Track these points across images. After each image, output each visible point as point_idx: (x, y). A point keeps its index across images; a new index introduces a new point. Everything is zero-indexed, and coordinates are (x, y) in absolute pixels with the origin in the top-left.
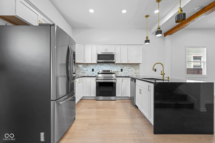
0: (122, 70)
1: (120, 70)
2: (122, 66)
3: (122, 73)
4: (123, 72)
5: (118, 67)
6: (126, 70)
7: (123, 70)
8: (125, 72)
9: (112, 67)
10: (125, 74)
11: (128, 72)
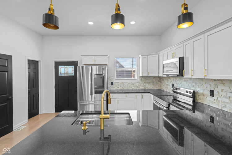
0: (212, 93)
1: (209, 93)
2: (213, 83)
3: (212, 99)
4: (215, 97)
5: (205, 86)
6: (223, 94)
7: (215, 93)
8: (219, 99)
9: (194, 84)
10: (220, 104)
11: (227, 100)
